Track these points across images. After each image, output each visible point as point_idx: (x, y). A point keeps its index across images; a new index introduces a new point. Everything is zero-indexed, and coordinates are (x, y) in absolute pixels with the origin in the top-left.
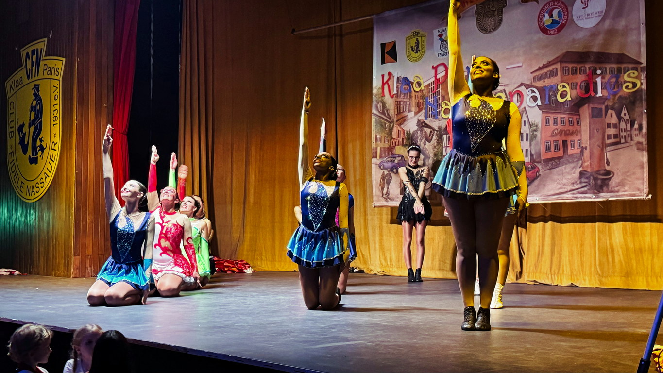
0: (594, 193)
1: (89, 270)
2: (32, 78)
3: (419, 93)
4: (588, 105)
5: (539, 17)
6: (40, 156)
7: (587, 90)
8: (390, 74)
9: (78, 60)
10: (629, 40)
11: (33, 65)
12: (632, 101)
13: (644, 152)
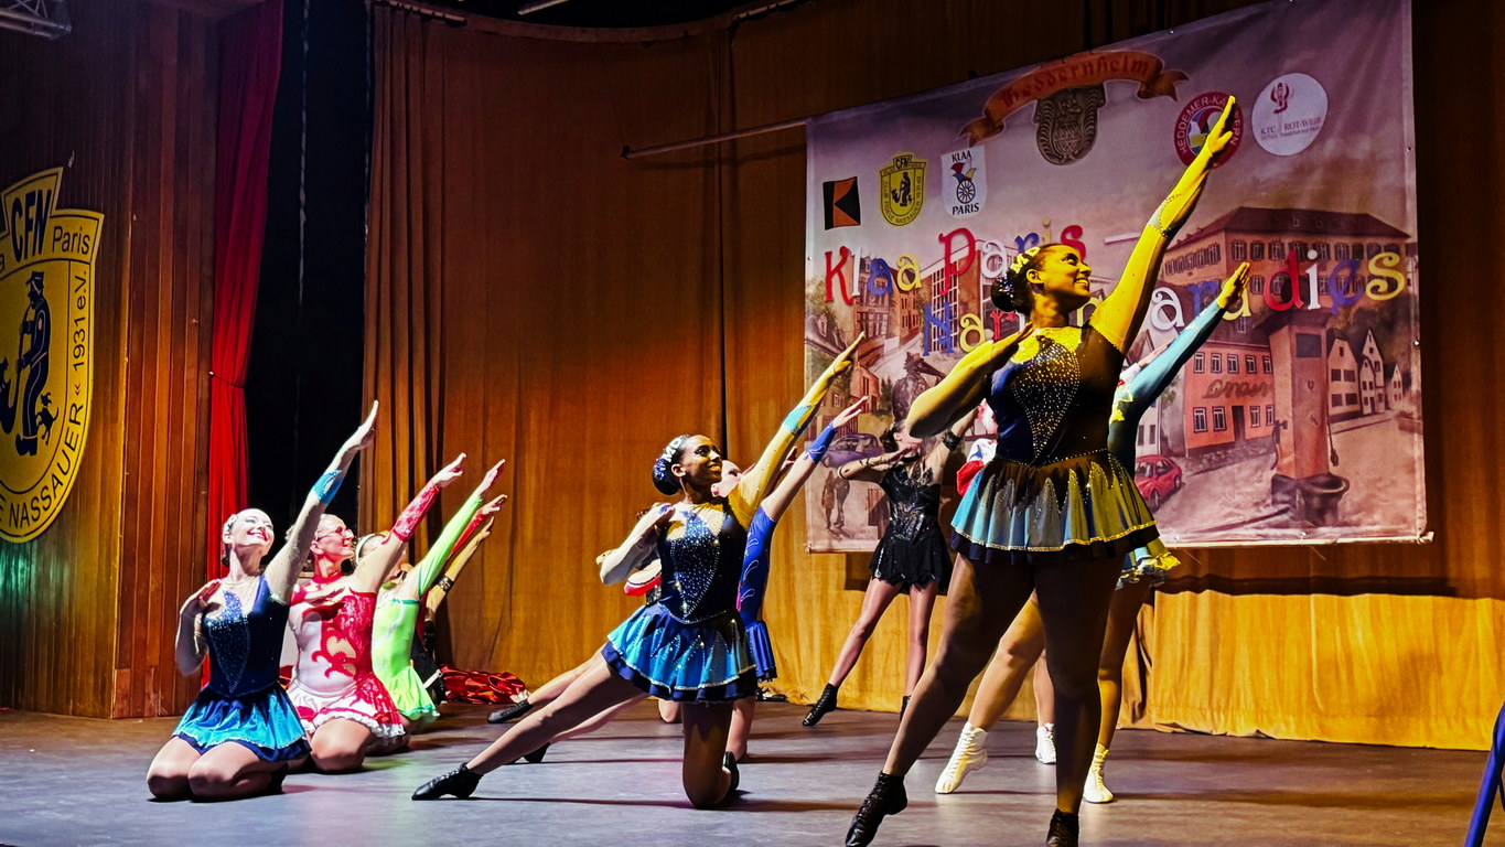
0: (1304, 527)
1: (154, 701)
2: (26, 257)
3: (911, 295)
4: (1290, 330)
5: (1177, 130)
6: (43, 437)
7: (1286, 294)
8: (844, 252)
9: (135, 218)
10: (1379, 184)
11: (28, 228)
12: (1387, 320)
13: (1416, 435)
